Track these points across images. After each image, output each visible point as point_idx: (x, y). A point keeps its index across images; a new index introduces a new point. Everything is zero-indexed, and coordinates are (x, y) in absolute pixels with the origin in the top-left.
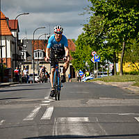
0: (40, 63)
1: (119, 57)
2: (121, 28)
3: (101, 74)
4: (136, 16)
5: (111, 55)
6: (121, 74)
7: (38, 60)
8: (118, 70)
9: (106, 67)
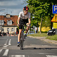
0: (2, 27)
1: (40, 24)
2: (41, 11)
3: (31, 32)
4: (48, 5)
5: (36, 23)
6: (40, 33)
7: (1, 25)
8: (39, 30)
9: (34, 29)
